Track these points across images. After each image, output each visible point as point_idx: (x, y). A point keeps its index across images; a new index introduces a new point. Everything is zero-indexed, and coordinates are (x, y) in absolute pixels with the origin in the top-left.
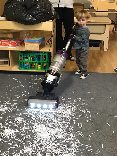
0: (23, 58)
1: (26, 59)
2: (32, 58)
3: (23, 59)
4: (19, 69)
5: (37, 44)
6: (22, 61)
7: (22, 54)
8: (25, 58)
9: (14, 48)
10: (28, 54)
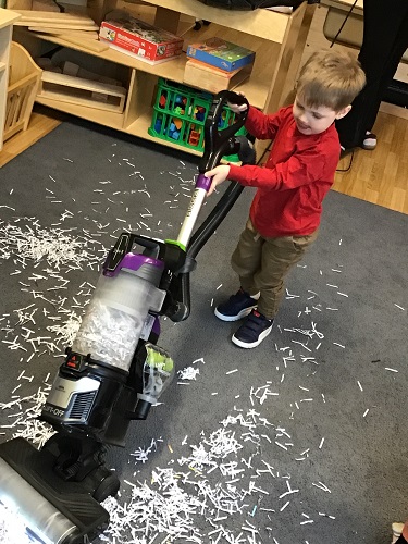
0: (171, 102)
1: (178, 109)
2: (196, 111)
3: (170, 106)
4: (149, 132)
5: (224, 75)
6: (166, 111)
7: (168, 89)
8: (177, 105)
9: (152, 63)
10: (188, 96)
